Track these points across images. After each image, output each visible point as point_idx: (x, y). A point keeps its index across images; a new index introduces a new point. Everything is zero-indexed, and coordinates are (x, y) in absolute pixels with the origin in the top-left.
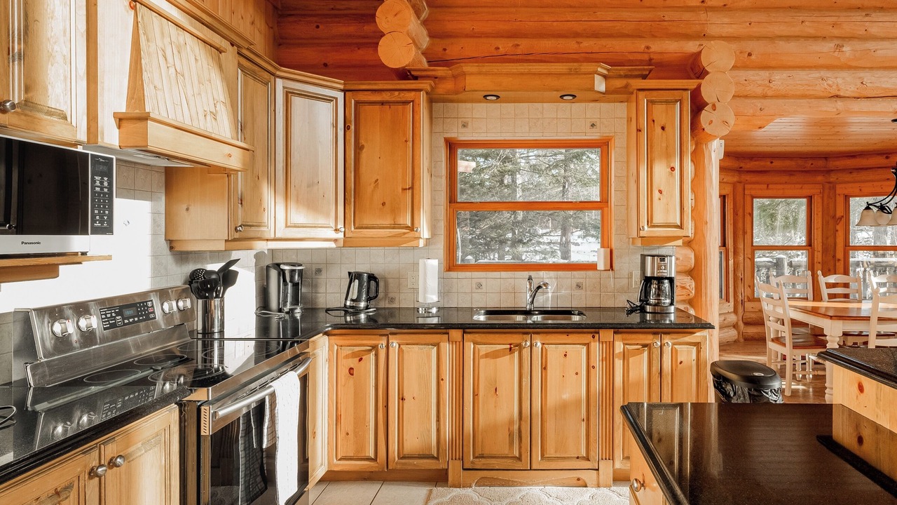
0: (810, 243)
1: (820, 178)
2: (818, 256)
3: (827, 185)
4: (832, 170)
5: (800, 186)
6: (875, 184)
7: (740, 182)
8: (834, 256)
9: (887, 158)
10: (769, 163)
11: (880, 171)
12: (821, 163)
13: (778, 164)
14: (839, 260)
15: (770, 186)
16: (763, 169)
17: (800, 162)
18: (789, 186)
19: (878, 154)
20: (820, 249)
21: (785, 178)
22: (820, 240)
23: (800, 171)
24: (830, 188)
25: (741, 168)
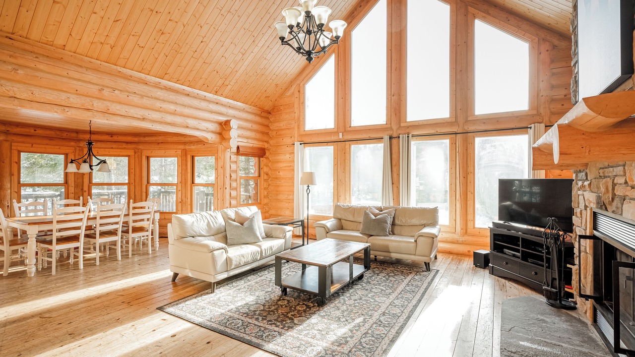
0: (66, 182)
1: (72, 144)
2: (72, 189)
3: (78, 148)
4: (81, 140)
5: (58, 147)
6: (106, 150)
7: (7, 141)
8: (82, 189)
9: (112, 136)
10: (33, 131)
11: (108, 143)
12: (74, 135)
13: (39, 132)
14: (85, 191)
15: (34, 145)
16: (28, 134)
17: (58, 133)
18: (50, 147)
19: (107, 134)
20: (73, 185)
21: (48, 142)
22: (73, 180)
23: (59, 138)
24: (79, 150)
25: (7, 131)
